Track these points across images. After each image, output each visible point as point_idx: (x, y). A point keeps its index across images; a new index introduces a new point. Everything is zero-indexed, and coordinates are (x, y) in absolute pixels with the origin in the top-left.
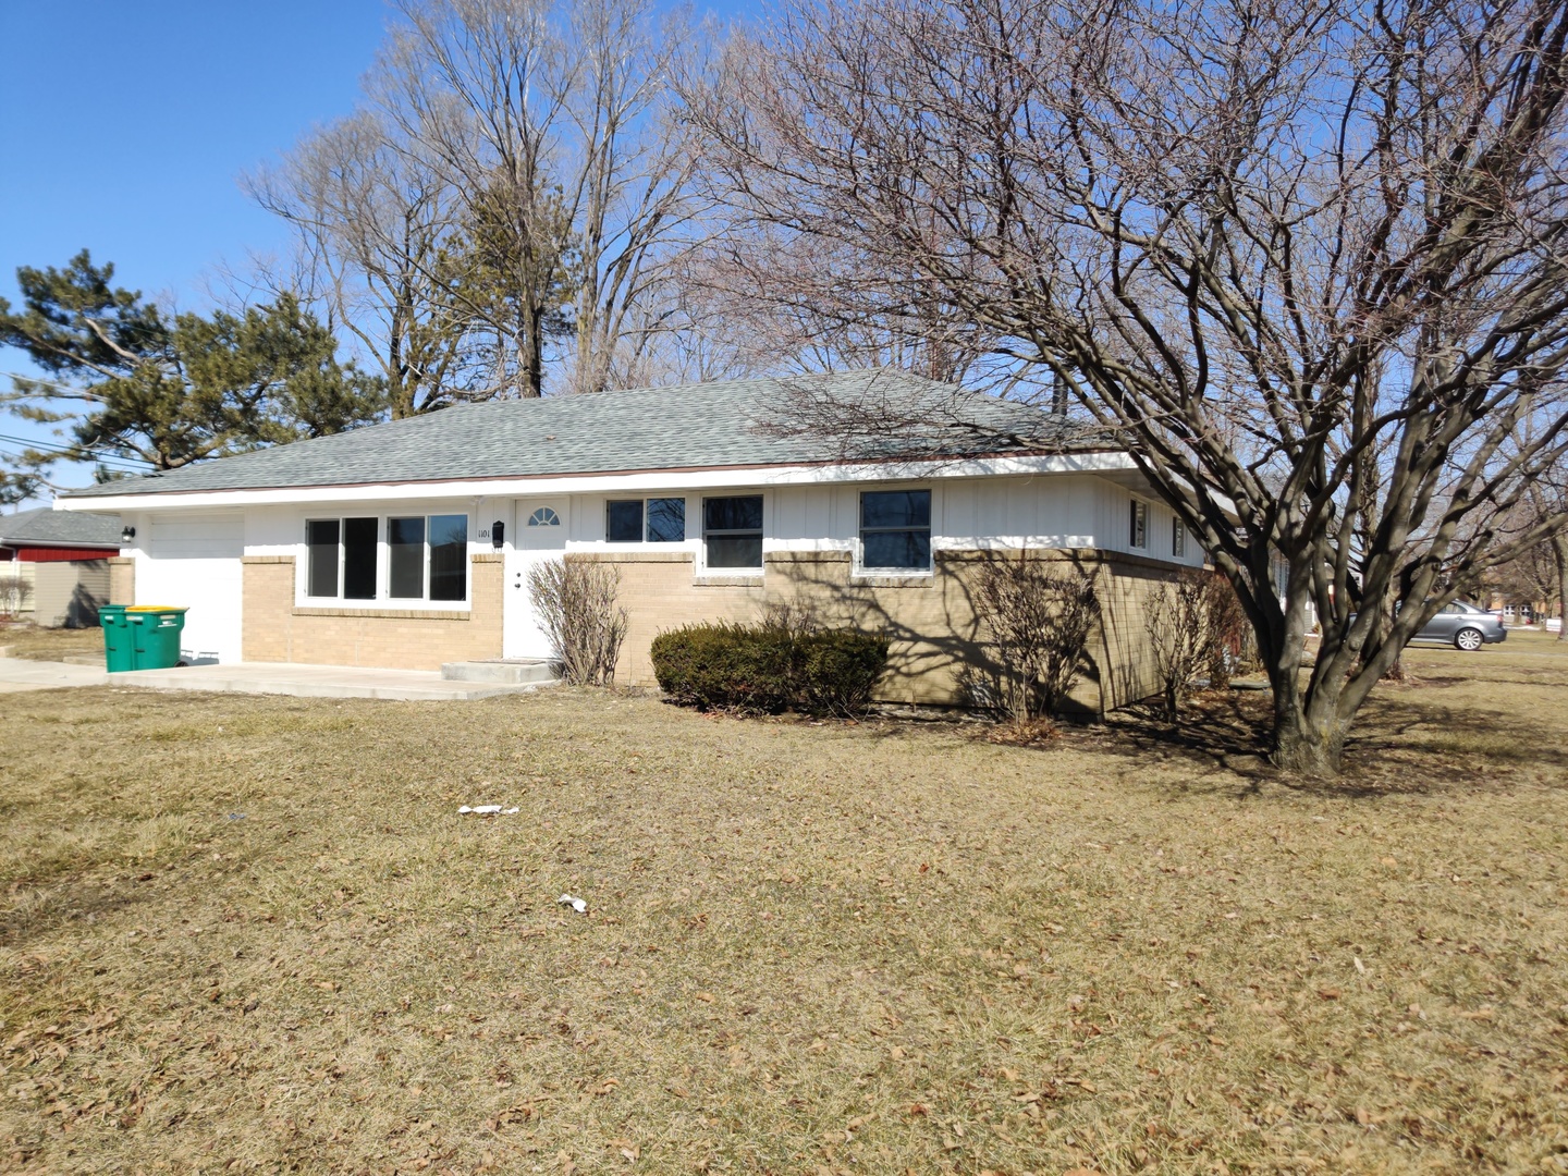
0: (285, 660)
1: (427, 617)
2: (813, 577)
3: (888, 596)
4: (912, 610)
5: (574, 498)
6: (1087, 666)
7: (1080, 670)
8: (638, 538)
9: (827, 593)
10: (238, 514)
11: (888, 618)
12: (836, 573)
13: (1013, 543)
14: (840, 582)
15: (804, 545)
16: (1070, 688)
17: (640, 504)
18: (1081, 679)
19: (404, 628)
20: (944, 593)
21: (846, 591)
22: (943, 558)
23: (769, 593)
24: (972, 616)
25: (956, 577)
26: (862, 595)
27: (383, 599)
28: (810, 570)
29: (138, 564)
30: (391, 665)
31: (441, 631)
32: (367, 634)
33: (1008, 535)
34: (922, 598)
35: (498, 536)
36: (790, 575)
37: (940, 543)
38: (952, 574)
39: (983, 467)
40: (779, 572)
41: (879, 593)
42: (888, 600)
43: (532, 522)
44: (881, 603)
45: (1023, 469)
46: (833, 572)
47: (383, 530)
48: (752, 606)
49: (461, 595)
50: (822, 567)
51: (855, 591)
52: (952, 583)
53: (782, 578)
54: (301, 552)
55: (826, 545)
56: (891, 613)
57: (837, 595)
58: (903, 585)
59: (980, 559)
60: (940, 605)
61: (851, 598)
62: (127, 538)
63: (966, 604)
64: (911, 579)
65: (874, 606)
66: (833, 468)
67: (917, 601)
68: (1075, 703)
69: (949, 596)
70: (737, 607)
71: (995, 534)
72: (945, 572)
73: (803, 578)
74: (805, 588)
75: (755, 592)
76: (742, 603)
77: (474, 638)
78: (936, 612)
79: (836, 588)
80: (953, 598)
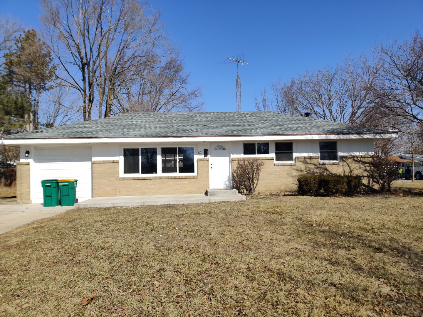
0: (116, 195)
1: (181, 178)
2: (309, 162)
3: (329, 167)
4: (335, 170)
5: (232, 142)
6: (376, 180)
7: (375, 182)
8: (254, 153)
9: (313, 167)
10: (89, 146)
11: (329, 172)
12: (316, 161)
13: (357, 154)
14: (317, 164)
15: (306, 155)
16: (373, 186)
17: (254, 144)
18: (375, 184)
19: (171, 182)
20: (343, 166)
21: (318, 166)
22: (342, 158)
23: (297, 167)
24: (350, 171)
25: (346, 162)
26: (323, 167)
27: (160, 173)
28: (309, 161)
29: (31, 164)
30: (166, 194)
31: (186, 182)
32: (155, 185)
33: (356, 152)
34: (338, 167)
35: (206, 153)
36: (303, 162)
37: (340, 154)
38: (345, 161)
39: (361, 136)
40: (300, 161)
41: (327, 166)
42: (330, 168)
43: (216, 149)
44: (328, 169)
45: (370, 137)
46: (315, 161)
47: (159, 151)
48: (292, 170)
49: (193, 171)
50: (312, 160)
51: (321, 166)
52: (345, 163)
53: (301, 163)
54: (121, 159)
55: (311, 155)
56: (330, 171)
57: (316, 167)
58: (333, 164)
59: (352, 158)
60: (342, 168)
61: (320, 168)
62: (27, 155)
63: (348, 168)
64: (335, 163)
65: (326, 170)
66: (325, 136)
67: (337, 168)
68: (374, 189)
69: (344, 166)
70: (288, 171)
71: (352, 152)
72: (343, 161)
73: (307, 163)
74: (307, 165)
75: (294, 167)
76: (290, 170)
77: (199, 183)
78: (341, 170)
79: (316, 165)
80: (345, 167)
